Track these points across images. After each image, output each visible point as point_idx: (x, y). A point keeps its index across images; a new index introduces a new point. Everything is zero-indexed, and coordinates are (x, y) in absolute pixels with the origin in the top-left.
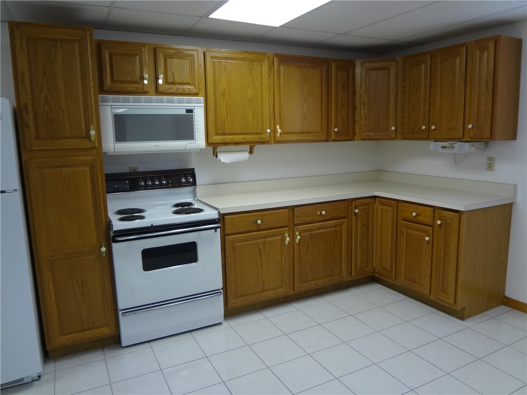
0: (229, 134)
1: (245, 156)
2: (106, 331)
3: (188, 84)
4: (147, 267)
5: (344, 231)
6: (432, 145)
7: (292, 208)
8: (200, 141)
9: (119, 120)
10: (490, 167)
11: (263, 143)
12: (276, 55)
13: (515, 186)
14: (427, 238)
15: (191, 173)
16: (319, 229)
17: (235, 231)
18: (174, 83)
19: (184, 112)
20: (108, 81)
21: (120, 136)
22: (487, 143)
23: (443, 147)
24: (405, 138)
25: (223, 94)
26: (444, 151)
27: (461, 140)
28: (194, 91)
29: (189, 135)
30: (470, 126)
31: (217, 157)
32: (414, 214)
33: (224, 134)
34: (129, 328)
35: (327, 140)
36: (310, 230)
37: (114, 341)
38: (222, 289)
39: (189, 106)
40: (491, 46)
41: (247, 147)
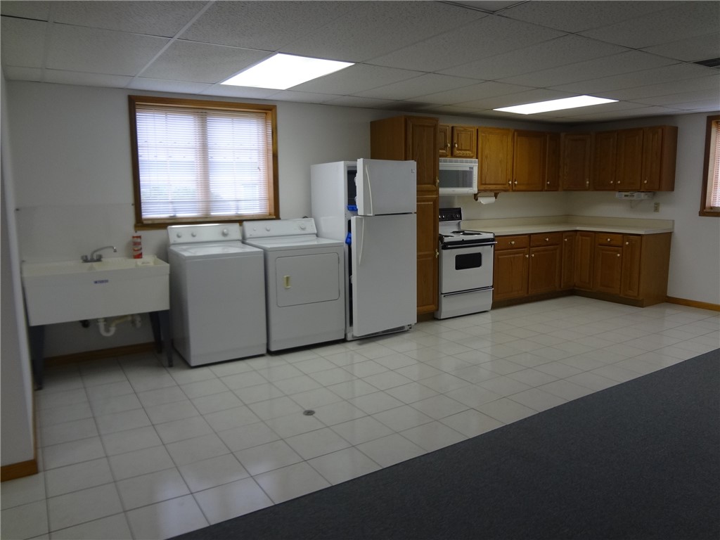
0: (488, 184)
1: (493, 199)
3: (469, 150)
4: (458, 267)
5: (558, 254)
6: (617, 194)
7: (529, 235)
8: (475, 187)
10: (656, 209)
11: (506, 191)
12: (516, 130)
13: (673, 221)
14: (619, 255)
15: (459, 211)
18: (461, 150)
19: (468, 169)
22: (654, 194)
23: (626, 196)
24: (596, 189)
25: (486, 157)
26: (626, 198)
27: (638, 191)
28: (472, 155)
29: (470, 185)
30: (646, 182)
31: (477, 200)
32: (609, 240)
33: (486, 184)
34: (447, 307)
35: (541, 191)
38: (493, 287)
39: (470, 165)
40: (660, 131)
41: (494, 194)
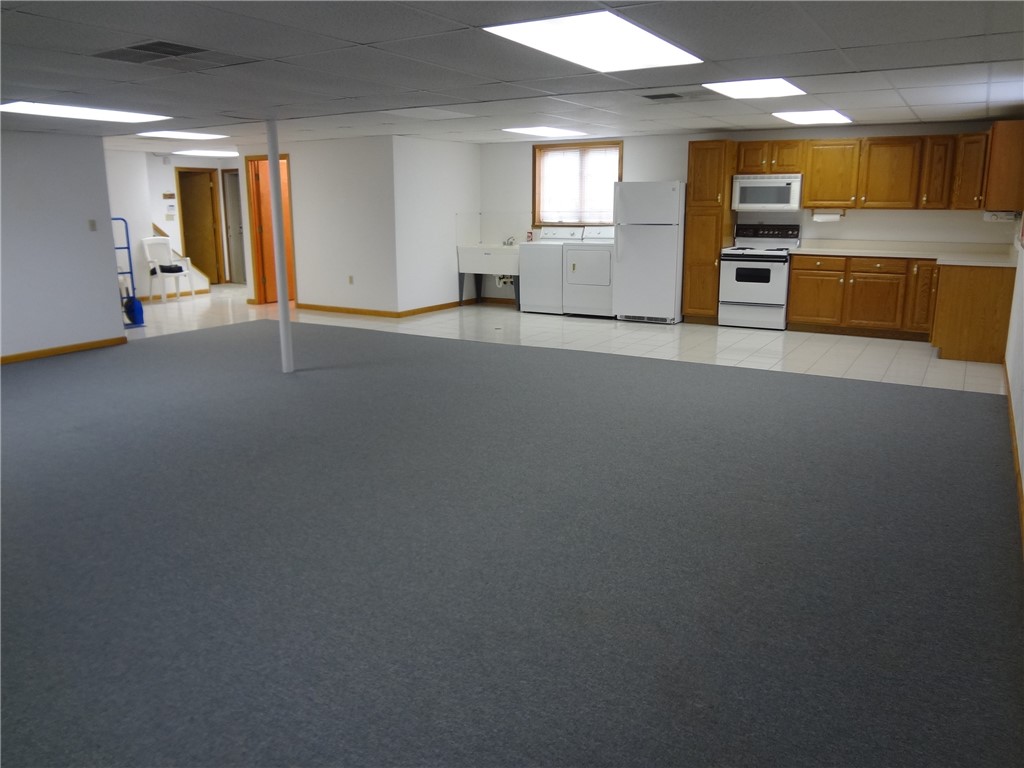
0: (820, 201)
1: (837, 217)
2: (712, 312)
3: (793, 165)
4: (739, 279)
5: (902, 285)
7: (848, 258)
8: (794, 204)
9: (743, 190)
11: (850, 208)
15: (796, 228)
16: (875, 278)
17: (805, 267)
19: (784, 185)
20: (742, 167)
21: (743, 200)
25: (819, 171)
29: (786, 200)
31: (811, 217)
34: (725, 314)
35: (915, 208)
36: (865, 278)
37: (713, 320)
38: (786, 305)
39: (788, 181)
41: (841, 211)
